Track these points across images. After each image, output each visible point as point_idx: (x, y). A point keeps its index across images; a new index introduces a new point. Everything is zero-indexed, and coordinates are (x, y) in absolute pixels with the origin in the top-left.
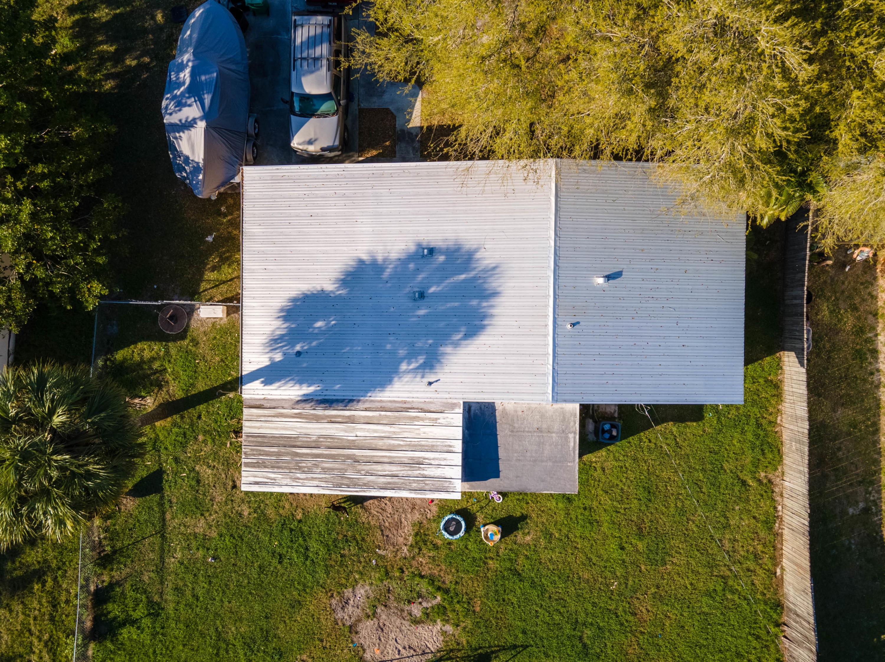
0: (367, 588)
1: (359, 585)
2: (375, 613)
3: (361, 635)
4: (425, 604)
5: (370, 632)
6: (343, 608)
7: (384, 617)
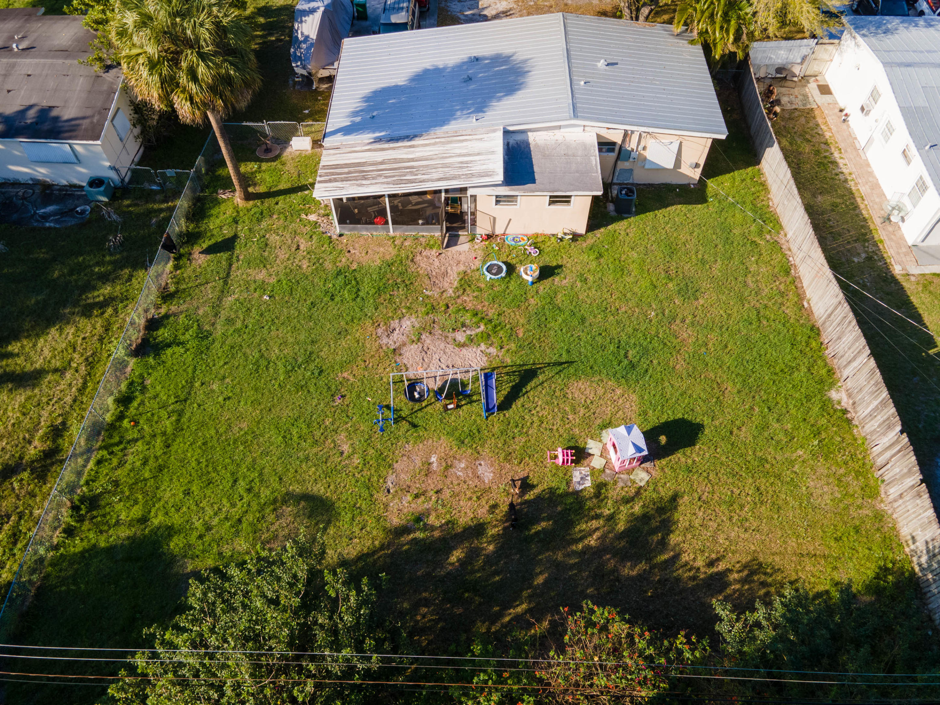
0: (413, 320)
1: (405, 318)
2: (419, 339)
3: (404, 357)
4: (468, 332)
5: (414, 354)
6: (388, 336)
7: (428, 341)
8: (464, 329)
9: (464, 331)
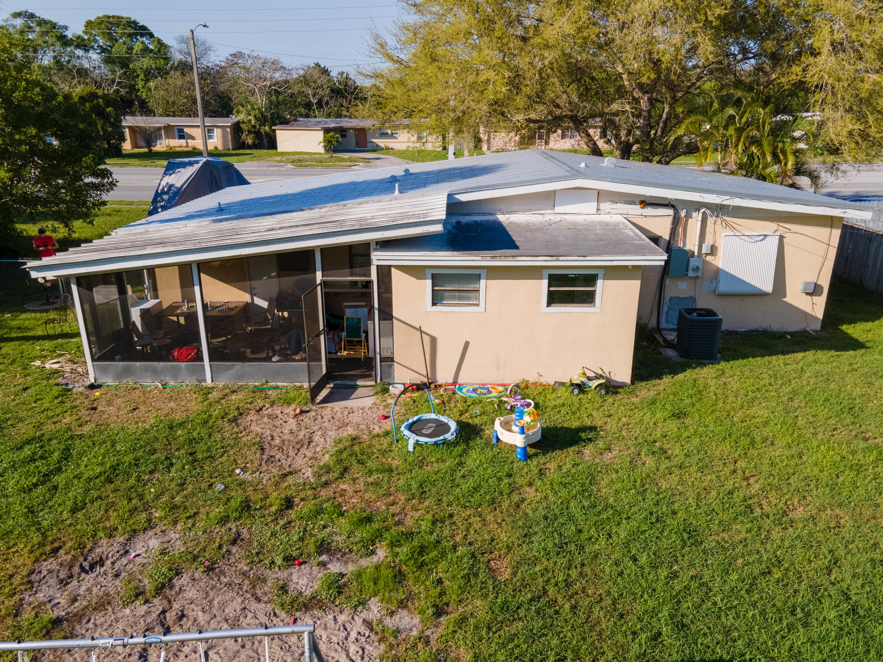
4: (335, 568)
8: (324, 558)
9: (323, 564)
